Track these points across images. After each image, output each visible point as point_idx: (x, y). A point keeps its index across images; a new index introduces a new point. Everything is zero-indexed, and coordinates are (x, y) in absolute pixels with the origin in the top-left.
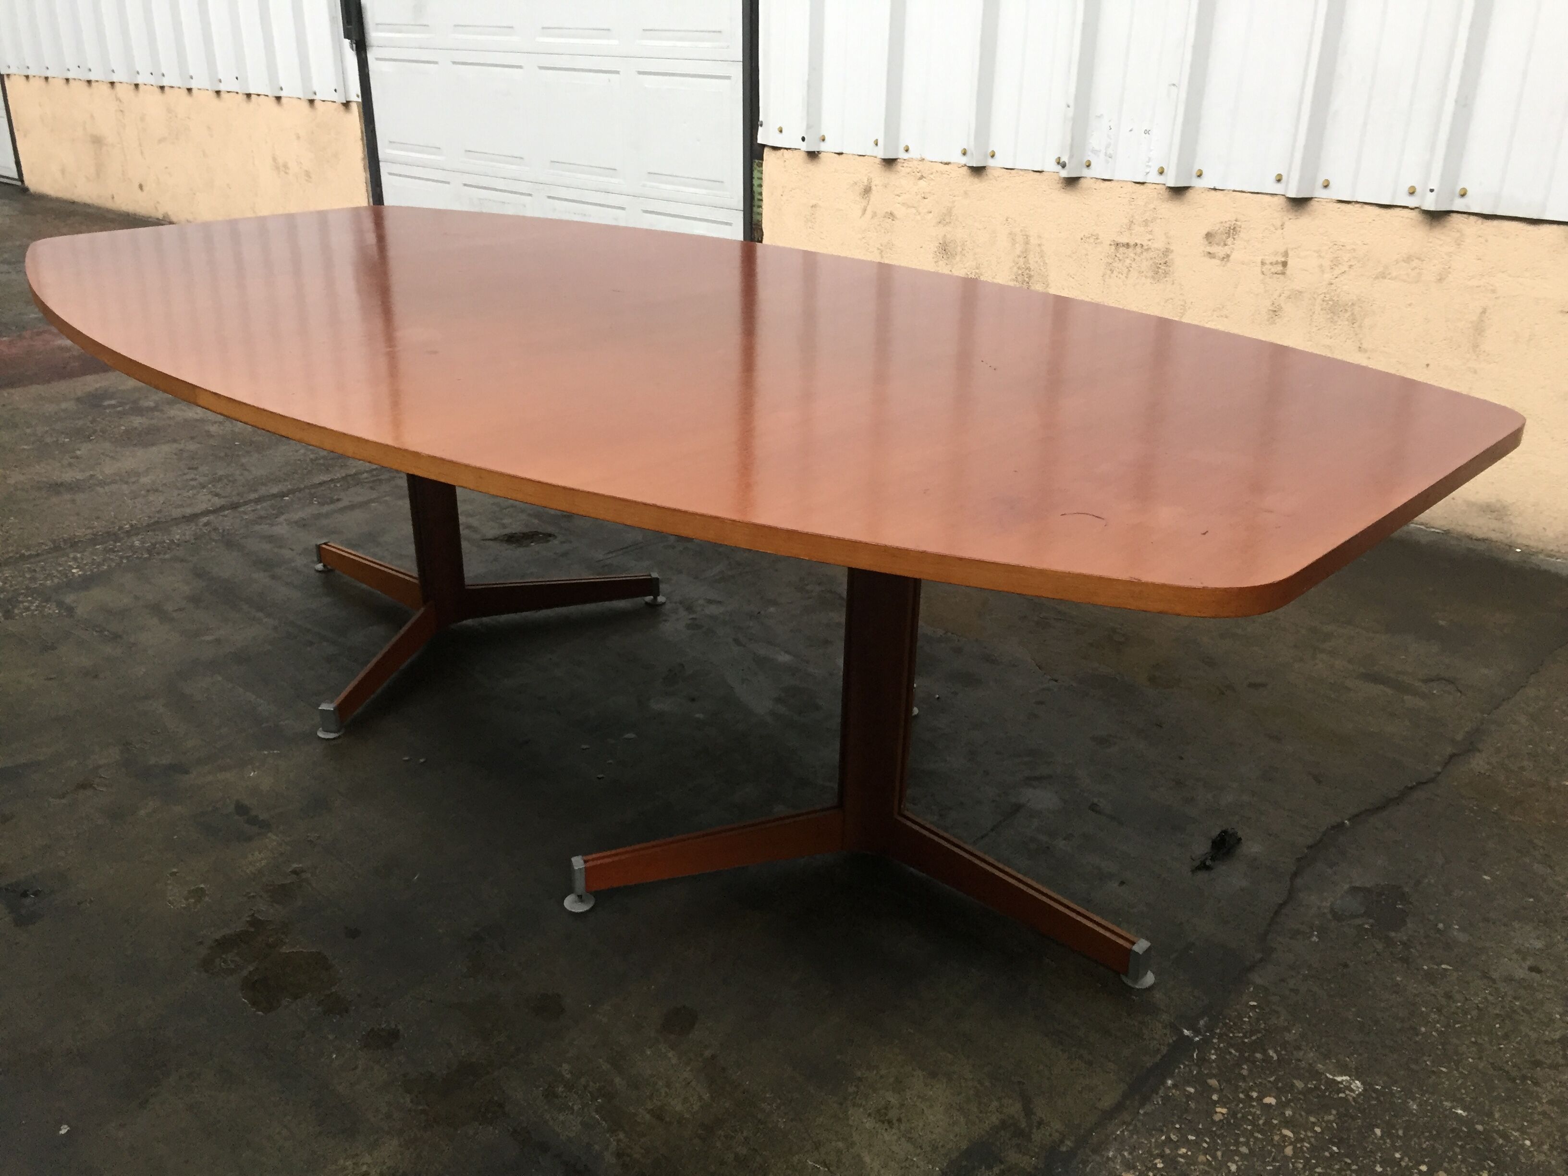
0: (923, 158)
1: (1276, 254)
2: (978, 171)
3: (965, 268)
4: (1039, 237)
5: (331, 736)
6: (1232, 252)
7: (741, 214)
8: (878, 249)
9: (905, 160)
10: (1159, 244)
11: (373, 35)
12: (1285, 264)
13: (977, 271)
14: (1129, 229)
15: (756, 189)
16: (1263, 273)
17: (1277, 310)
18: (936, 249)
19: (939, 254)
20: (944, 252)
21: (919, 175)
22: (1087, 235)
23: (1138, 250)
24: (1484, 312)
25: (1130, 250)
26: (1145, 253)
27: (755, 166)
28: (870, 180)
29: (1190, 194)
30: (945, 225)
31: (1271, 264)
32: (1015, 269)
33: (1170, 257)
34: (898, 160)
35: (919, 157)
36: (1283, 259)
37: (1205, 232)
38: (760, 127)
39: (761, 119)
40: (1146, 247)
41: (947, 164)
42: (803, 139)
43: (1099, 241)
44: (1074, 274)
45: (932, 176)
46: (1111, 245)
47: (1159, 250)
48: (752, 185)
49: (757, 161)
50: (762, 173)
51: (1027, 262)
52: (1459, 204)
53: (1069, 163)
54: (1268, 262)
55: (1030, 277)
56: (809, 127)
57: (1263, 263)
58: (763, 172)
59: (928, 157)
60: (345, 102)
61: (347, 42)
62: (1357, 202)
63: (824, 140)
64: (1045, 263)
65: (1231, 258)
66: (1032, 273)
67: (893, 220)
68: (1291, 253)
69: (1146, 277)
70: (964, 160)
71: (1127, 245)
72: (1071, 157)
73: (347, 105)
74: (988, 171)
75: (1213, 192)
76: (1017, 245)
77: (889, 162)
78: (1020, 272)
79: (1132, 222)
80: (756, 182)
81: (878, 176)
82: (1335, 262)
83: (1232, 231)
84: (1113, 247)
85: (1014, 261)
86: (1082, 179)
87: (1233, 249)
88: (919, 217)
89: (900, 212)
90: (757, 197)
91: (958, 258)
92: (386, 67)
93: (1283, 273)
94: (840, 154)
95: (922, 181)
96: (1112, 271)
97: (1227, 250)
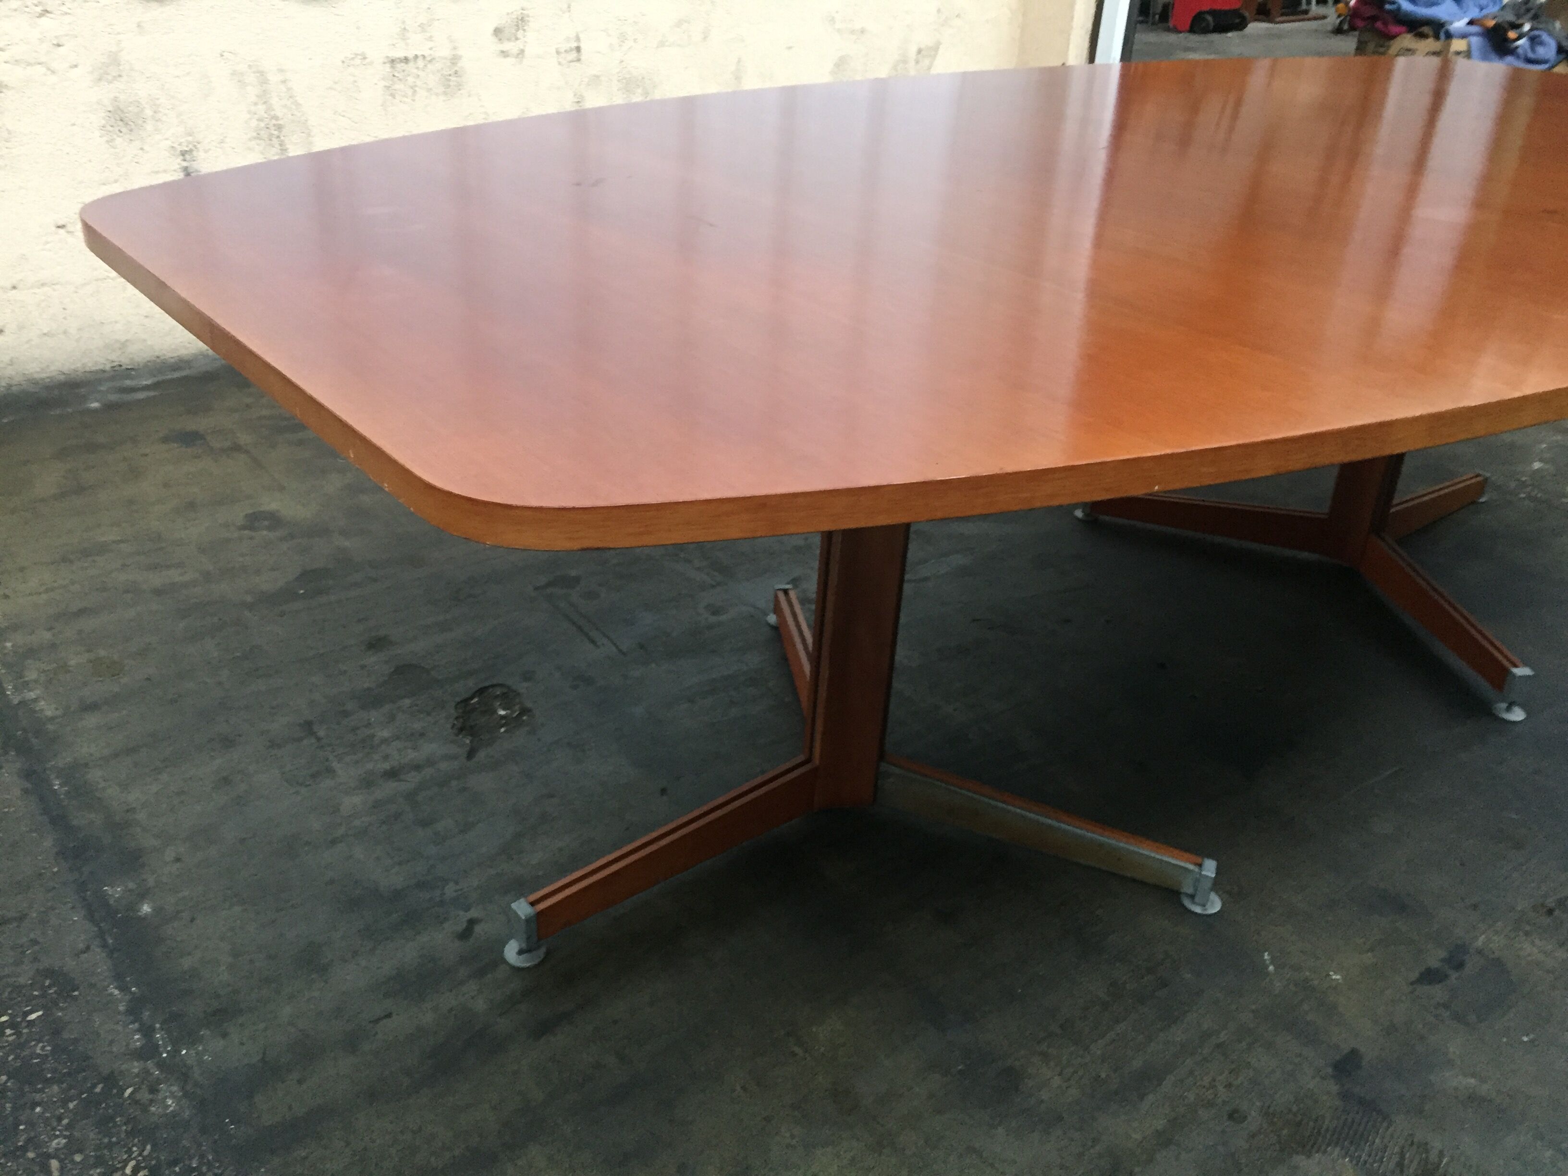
1: (568, 39)
3: (167, 139)
4: (281, 71)
6: (525, 46)
10: (444, 51)
12: (578, 49)
13: (190, 139)
14: (404, 39)
16: (560, 63)
17: (580, 100)
18: (103, 122)
19: (111, 129)
20: (120, 123)
22: (349, 56)
23: (420, 63)
24: (739, 61)
25: (411, 64)
26: (429, 66)
30: (111, 82)
31: (566, 51)
32: (254, 123)
33: (459, 65)
36: (576, 44)
37: (493, 28)
40: (429, 59)
43: (367, 61)
44: (343, 111)
46: (384, 63)
47: (446, 58)
51: (269, 108)
54: (562, 50)
55: (279, 128)
57: (558, 53)
64: (298, 105)
65: (526, 53)
66: (282, 124)
68: (581, 36)
69: (437, 94)
71: (406, 60)
76: (249, 88)
78: (262, 125)
79: (405, 29)
82: (623, 38)
83: (521, 22)
84: (388, 65)
85: (249, 112)
87: (526, 42)
88: (54, 78)
91: (149, 127)
93: (579, 60)
95: (43, 19)
96: (393, 96)
97: (519, 45)
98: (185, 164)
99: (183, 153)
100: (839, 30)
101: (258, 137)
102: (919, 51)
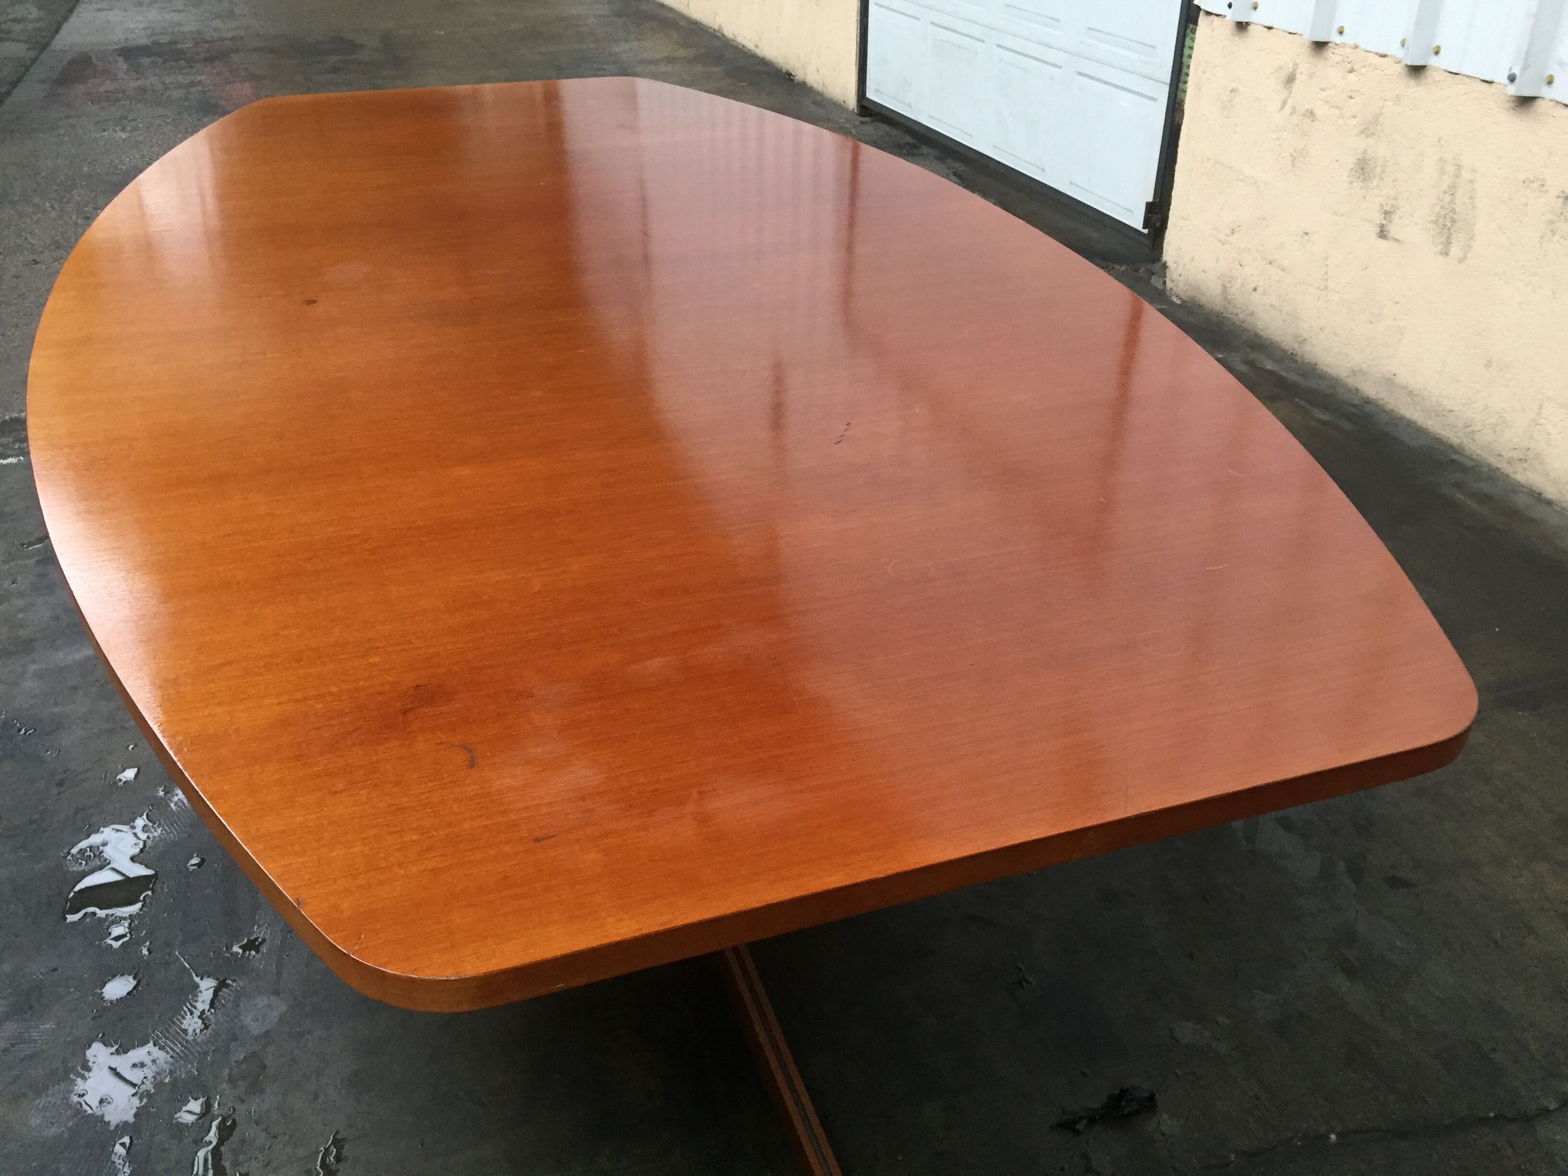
0: (1358, 44)
2: (1416, 71)
3: (1381, 197)
4: (1474, 171)
7: (1166, 89)
8: (1291, 155)
9: (1337, 45)
13: (1394, 202)
15: (1185, 59)
18: (1353, 166)
19: (1355, 173)
20: (1361, 172)
21: (1349, 66)
22: (1531, 177)
27: (1188, 31)
28: (1296, 65)
30: (1367, 137)
32: (1437, 209)
34: (1330, 44)
35: (1352, 43)
41: (1384, 56)
42: (1230, 6)
43: (1545, 188)
44: (1505, 228)
45: (1363, 70)
46: (1558, 197)
48: (1182, 55)
49: (1191, 26)
50: (1194, 41)
51: (1453, 201)
53: (1521, 75)
55: (1453, 221)
58: (1196, 40)
59: (1363, 45)
63: (1255, 8)
66: (1456, 216)
67: (1313, 121)
70: (1402, 55)
72: (1525, 68)
74: (1429, 73)
76: (1445, 177)
77: (1320, 46)
78: (1443, 213)
80: (1186, 52)
81: (1305, 62)
84: (1561, 200)
86: (1538, 100)
88: (1341, 122)
89: (1321, 111)
90: (1185, 70)
91: (1375, 182)
94: (1270, 28)
95: (1352, 74)
96: (1553, 233)
98: (1384, 222)
99: (1386, 213)
101: (1435, 222)
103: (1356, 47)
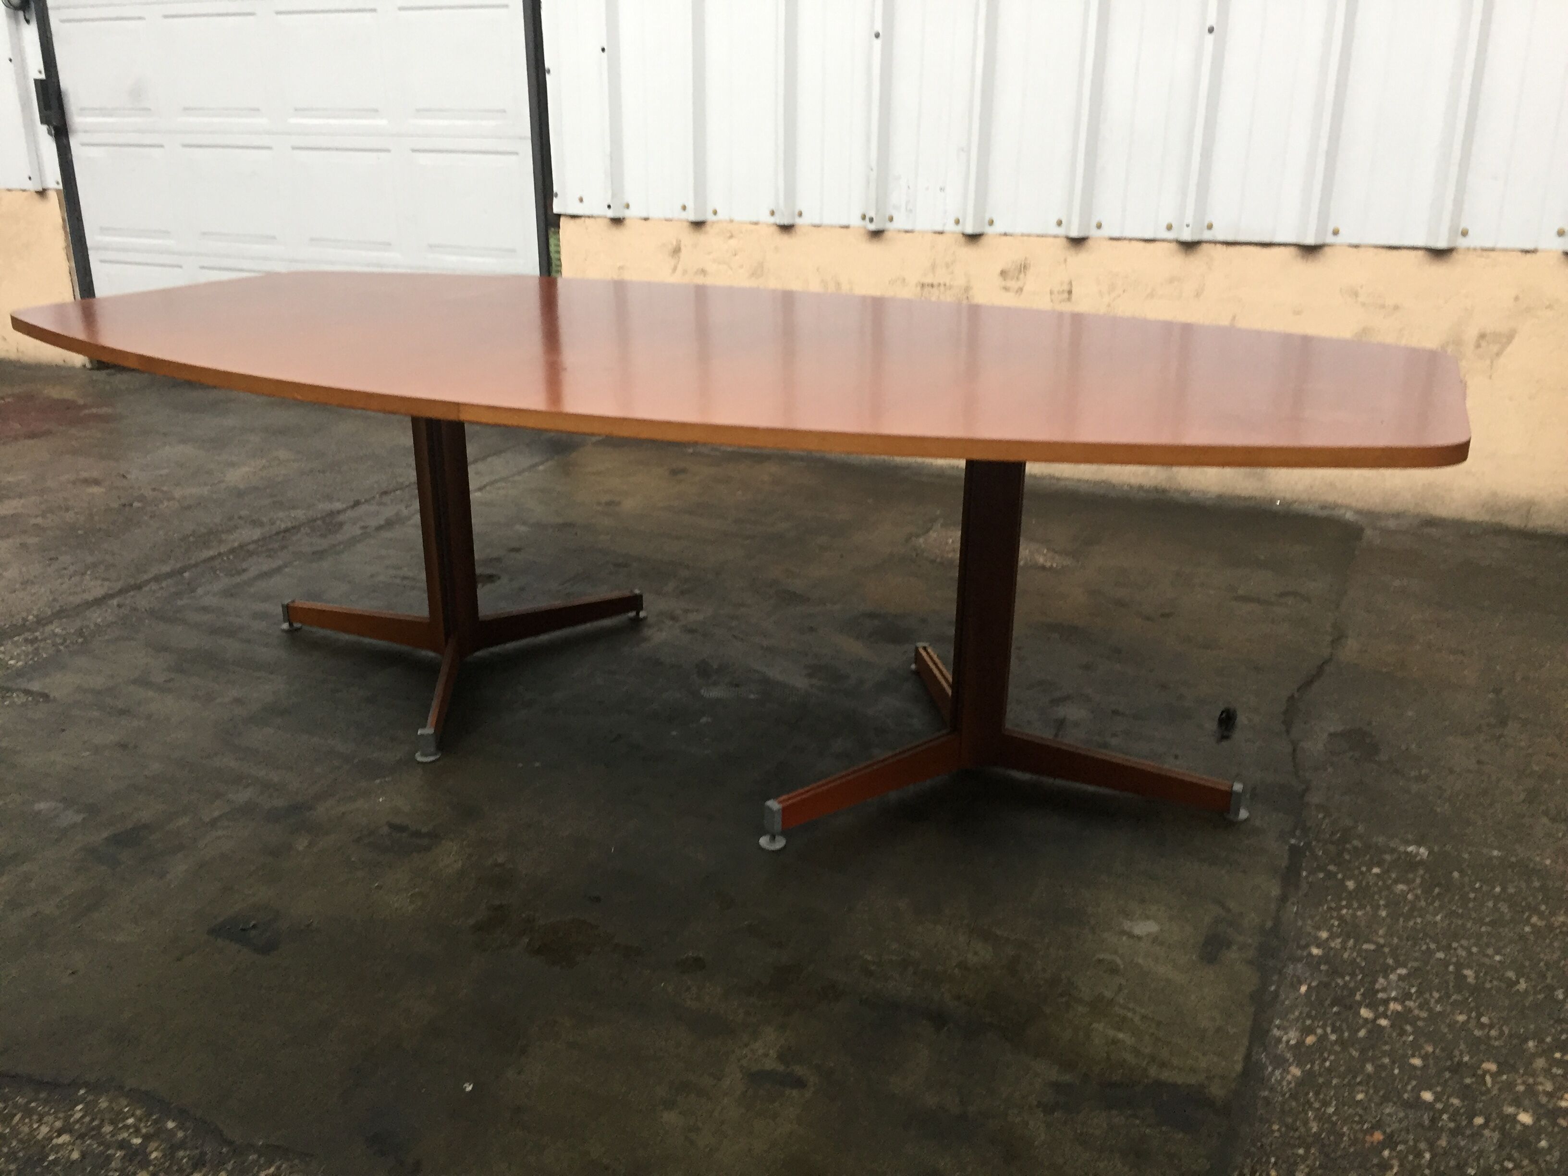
0: (732, 219)
1: (1062, 284)
2: (787, 228)
4: (850, 283)
5: (432, 758)
6: (1024, 285)
9: (713, 222)
10: (961, 282)
11: (77, 119)
12: (1070, 292)
14: (933, 271)
15: (552, 255)
16: (1052, 301)
21: (728, 235)
22: (894, 278)
23: (942, 288)
25: (935, 288)
26: (948, 291)
27: (551, 234)
28: (679, 241)
29: (984, 241)
30: (757, 278)
31: (1059, 292)
33: (971, 292)
34: (707, 222)
35: (727, 218)
36: (1068, 288)
37: (999, 271)
38: (554, 198)
39: (555, 189)
40: (948, 286)
41: (756, 223)
42: (609, 207)
43: (906, 283)
45: (741, 235)
46: (917, 285)
47: (961, 287)
48: (548, 252)
49: (552, 229)
50: (559, 240)
52: (1207, 235)
53: (876, 217)
54: (1056, 291)
56: (614, 196)
57: (1051, 293)
58: (561, 239)
59: (737, 218)
60: (41, 189)
61: (44, 128)
62: (1125, 239)
63: (630, 207)
65: (1024, 290)
67: (705, 276)
68: (1073, 283)
70: (772, 220)
71: (932, 286)
72: (876, 212)
73: (42, 193)
74: (797, 228)
75: (1005, 238)
77: (698, 225)
79: (935, 265)
80: (552, 248)
81: (688, 238)
82: (1112, 288)
83: (1023, 268)
84: (919, 288)
87: (1025, 282)
88: (730, 272)
89: (711, 268)
90: (554, 262)
92: (93, 152)
93: (1069, 300)
94: (646, 219)
95: (732, 239)
97: (1020, 284)
100: (1363, 304)
102: (1482, 336)
103: (731, 221)
